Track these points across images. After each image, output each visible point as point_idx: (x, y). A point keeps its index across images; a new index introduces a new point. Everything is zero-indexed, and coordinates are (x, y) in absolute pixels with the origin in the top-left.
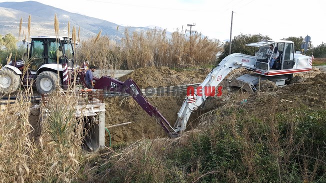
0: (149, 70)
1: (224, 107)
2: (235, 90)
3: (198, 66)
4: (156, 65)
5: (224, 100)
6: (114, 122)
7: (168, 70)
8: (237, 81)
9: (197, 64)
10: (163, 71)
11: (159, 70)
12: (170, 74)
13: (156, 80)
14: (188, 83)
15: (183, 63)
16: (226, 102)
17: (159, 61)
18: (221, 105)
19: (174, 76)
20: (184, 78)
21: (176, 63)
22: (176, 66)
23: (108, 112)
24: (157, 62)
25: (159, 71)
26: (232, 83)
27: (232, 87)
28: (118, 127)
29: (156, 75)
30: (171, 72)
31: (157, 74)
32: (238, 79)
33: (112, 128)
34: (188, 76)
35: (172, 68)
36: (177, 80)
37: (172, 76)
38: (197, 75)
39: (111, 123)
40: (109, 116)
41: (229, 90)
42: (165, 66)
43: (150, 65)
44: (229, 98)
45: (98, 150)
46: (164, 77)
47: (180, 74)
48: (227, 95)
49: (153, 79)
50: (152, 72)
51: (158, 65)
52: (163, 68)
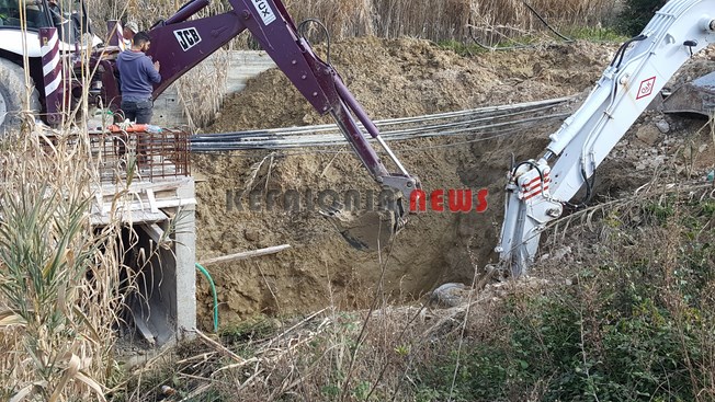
0: (356, 51)
1: (639, 195)
2: (686, 126)
3: (545, 33)
4: (380, 33)
5: (641, 166)
6: (227, 245)
7: (425, 51)
8: (694, 92)
9: (541, 24)
10: (408, 55)
11: (393, 49)
12: (436, 65)
13: (379, 90)
14: (504, 99)
15: (485, 24)
16: (648, 171)
17: (394, 16)
18: (629, 186)
19: (450, 74)
20: (488, 81)
21: (458, 24)
22: (456, 33)
23: (206, 207)
24: (384, 18)
25: (393, 54)
26: (675, 100)
28: (242, 263)
29: (382, 71)
30: (438, 58)
31: (386, 66)
33: (222, 265)
34: (503, 73)
35: (441, 40)
36: (461, 88)
37: (440, 73)
38: (537, 69)
39: (217, 247)
40: (211, 220)
41: (664, 125)
42: (417, 33)
43: (358, 29)
44: (660, 158)
45: (172, 343)
46: (411, 78)
47: (473, 66)
48: (655, 146)
49: (371, 87)
50: (367, 60)
51: (391, 33)
52: (409, 44)
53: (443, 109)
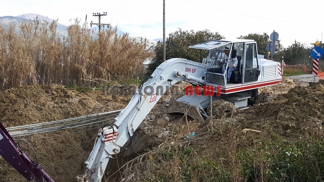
0: (28, 91)
1: (161, 147)
2: (176, 118)
3: (116, 82)
4: (40, 83)
5: (160, 136)
7: (63, 91)
8: (178, 104)
9: (114, 78)
10: (55, 93)
11: (47, 90)
12: (68, 97)
13: (41, 109)
14: (100, 111)
15: (90, 78)
16: (163, 138)
17: (46, 76)
18: (156, 145)
19: (75, 100)
20: (93, 103)
21: (77, 78)
22: (77, 82)
24: (42, 76)
25: (47, 92)
26: (171, 107)
27: (172, 114)
29: (42, 100)
30: (69, 93)
31: (44, 98)
32: (179, 100)
34: (99, 99)
35: (70, 86)
36: (81, 106)
37: (71, 100)
38: (114, 97)
41: (167, 118)
42: (58, 82)
43: (29, 81)
44: (167, 132)
46: (56, 103)
47: (86, 97)
48: (165, 127)
49: (37, 108)
50: (35, 96)
51: (46, 83)
52: (55, 87)
53: (72, 116)
